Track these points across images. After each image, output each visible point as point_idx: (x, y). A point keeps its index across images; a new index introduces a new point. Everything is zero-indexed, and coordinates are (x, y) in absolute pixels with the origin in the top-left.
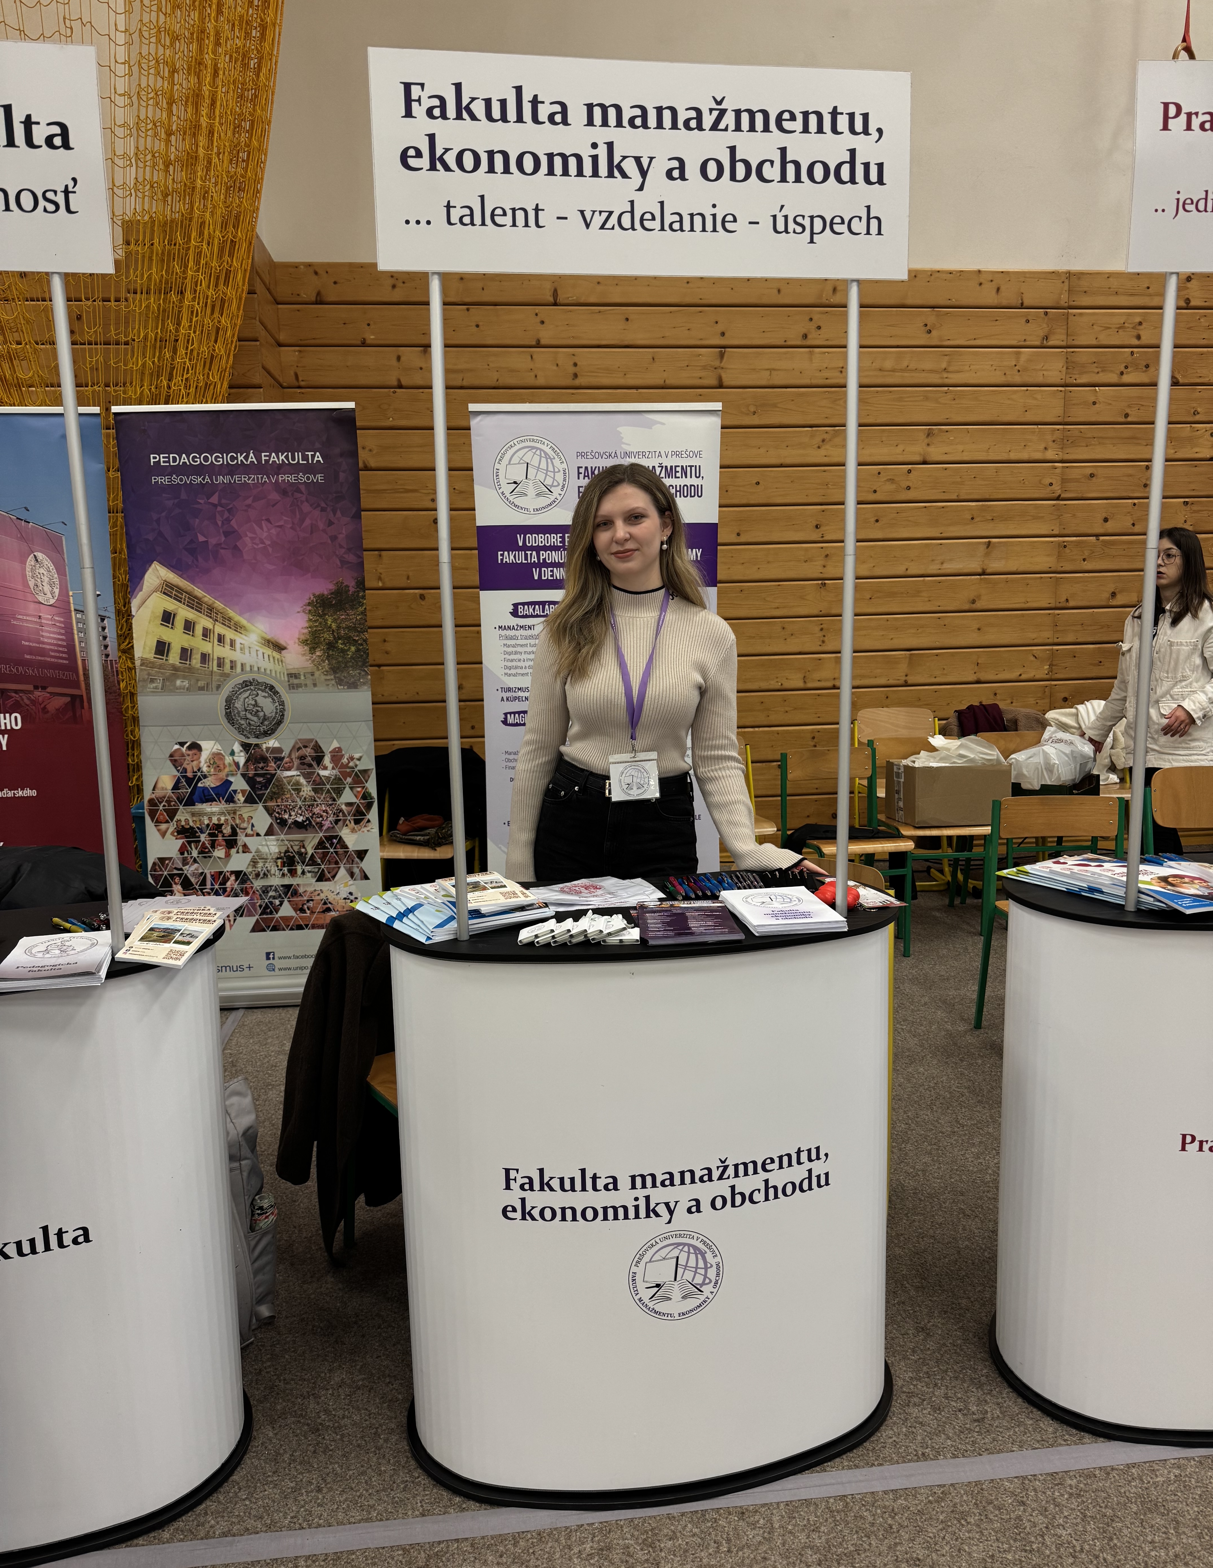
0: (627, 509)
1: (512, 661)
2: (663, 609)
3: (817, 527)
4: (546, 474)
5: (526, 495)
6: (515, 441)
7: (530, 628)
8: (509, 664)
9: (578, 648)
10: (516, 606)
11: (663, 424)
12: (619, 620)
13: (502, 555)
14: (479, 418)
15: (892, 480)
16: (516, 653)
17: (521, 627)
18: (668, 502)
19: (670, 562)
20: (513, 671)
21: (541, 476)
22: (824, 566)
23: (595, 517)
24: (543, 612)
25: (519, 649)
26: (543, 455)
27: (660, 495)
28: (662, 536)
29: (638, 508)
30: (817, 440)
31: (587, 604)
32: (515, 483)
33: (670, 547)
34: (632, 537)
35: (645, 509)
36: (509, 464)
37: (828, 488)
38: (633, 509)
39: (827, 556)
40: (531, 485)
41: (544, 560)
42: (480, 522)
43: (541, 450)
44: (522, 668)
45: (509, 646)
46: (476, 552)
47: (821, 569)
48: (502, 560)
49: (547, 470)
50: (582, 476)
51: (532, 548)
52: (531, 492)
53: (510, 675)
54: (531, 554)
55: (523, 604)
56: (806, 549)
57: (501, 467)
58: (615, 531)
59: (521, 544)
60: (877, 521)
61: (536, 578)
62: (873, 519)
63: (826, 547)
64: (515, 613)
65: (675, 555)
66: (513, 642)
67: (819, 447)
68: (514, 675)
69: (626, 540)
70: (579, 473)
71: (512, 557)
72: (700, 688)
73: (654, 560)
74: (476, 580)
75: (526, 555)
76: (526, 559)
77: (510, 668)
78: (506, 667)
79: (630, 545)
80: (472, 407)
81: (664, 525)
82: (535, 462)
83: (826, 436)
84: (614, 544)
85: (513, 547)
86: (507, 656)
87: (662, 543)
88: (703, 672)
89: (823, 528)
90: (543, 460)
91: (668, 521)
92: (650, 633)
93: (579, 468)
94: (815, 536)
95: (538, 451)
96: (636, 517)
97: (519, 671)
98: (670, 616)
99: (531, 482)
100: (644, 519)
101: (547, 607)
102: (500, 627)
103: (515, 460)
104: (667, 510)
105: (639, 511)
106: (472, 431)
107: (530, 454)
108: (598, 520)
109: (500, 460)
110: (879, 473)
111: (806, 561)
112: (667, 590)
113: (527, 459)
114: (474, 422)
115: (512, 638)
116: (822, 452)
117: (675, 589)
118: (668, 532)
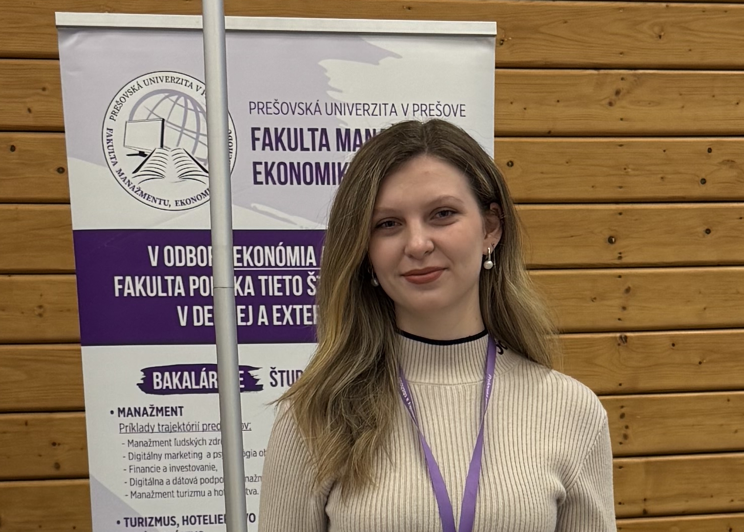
0: (429, 199)
1: (144, 470)
2: (488, 369)
3: (610, 240)
4: (197, 140)
5: (162, 176)
6: (140, 80)
7: (174, 411)
8: (139, 476)
9: (350, 438)
10: (148, 372)
11: (399, 57)
12: (415, 389)
13: (122, 282)
14: (74, 38)
15: (730, 163)
16: (151, 456)
17: (160, 410)
18: (496, 189)
19: (498, 292)
20: (146, 489)
21: (187, 144)
22: (624, 308)
23: (375, 211)
24: (197, 383)
25: (156, 450)
26: (190, 106)
27: (482, 176)
28: (485, 245)
29: (447, 197)
30: (608, 91)
31: (359, 363)
32: (142, 154)
33: (498, 265)
34: (437, 246)
35: (458, 200)
36: (131, 120)
37: (627, 174)
38: (439, 200)
39: (628, 290)
40: (170, 158)
41: (197, 291)
42: (79, 224)
43: (187, 97)
44: (161, 483)
45: (138, 444)
46: (74, 278)
47: (619, 313)
48: (121, 291)
49: (198, 133)
50: (259, 144)
51: (175, 271)
52: (171, 170)
53: (141, 496)
54: (173, 282)
55: (162, 370)
56: (594, 279)
57: (117, 125)
58: (409, 237)
59: (154, 263)
60: (708, 231)
61: (183, 323)
62: (702, 229)
63: (627, 275)
64: (147, 386)
65: (507, 278)
66: (144, 437)
67: (611, 104)
68: (148, 496)
69: (428, 252)
70: (254, 139)
71: (139, 286)
72: (558, 501)
73: (471, 288)
74: (74, 329)
75: (165, 283)
76: (165, 289)
77: (140, 483)
78: (133, 482)
79: (433, 261)
80: (63, 18)
81: (488, 228)
82: (176, 117)
83: (622, 85)
84: (406, 259)
85: (141, 268)
86: (135, 463)
87: (485, 259)
88: (564, 473)
89: (620, 244)
90: (191, 115)
91: (494, 219)
92: (471, 409)
93: (254, 130)
94: (608, 257)
95: (181, 101)
96: (444, 213)
97: (156, 488)
98: (500, 383)
99: (170, 153)
100: (456, 217)
101: (203, 374)
102: (121, 411)
103: (141, 113)
104: (492, 201)
105: (451, 202)
106: (62, 63)
107: (168, 103)
108: (380, 216)
109: (114, 113)
110: (710, 150)
111: (594, 299)
112: (491, 339)
113: (162, 112)
114: (66, 46)
115: (142, 430)
116: (617, 111)
117: (503, 336)
118: (494, 239)
